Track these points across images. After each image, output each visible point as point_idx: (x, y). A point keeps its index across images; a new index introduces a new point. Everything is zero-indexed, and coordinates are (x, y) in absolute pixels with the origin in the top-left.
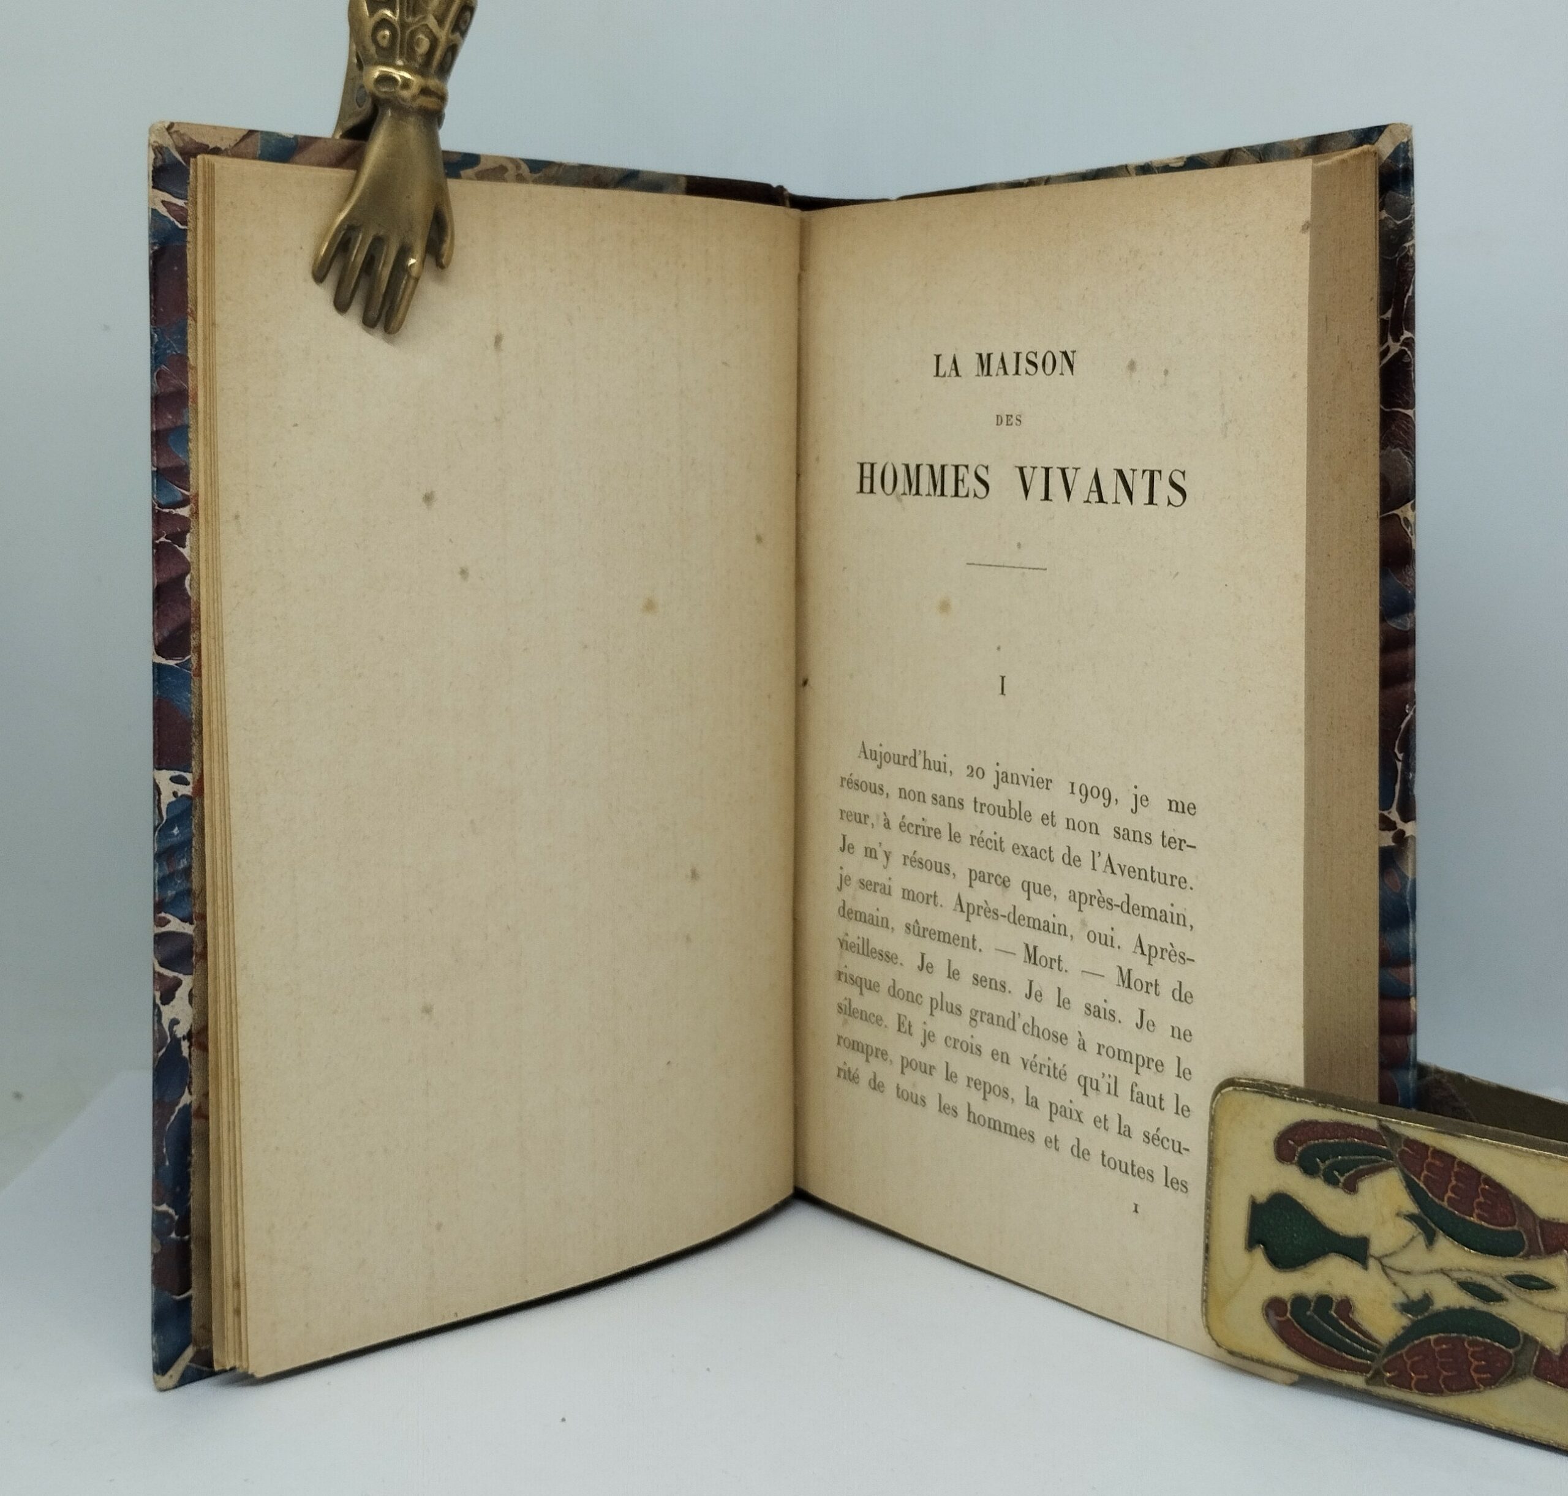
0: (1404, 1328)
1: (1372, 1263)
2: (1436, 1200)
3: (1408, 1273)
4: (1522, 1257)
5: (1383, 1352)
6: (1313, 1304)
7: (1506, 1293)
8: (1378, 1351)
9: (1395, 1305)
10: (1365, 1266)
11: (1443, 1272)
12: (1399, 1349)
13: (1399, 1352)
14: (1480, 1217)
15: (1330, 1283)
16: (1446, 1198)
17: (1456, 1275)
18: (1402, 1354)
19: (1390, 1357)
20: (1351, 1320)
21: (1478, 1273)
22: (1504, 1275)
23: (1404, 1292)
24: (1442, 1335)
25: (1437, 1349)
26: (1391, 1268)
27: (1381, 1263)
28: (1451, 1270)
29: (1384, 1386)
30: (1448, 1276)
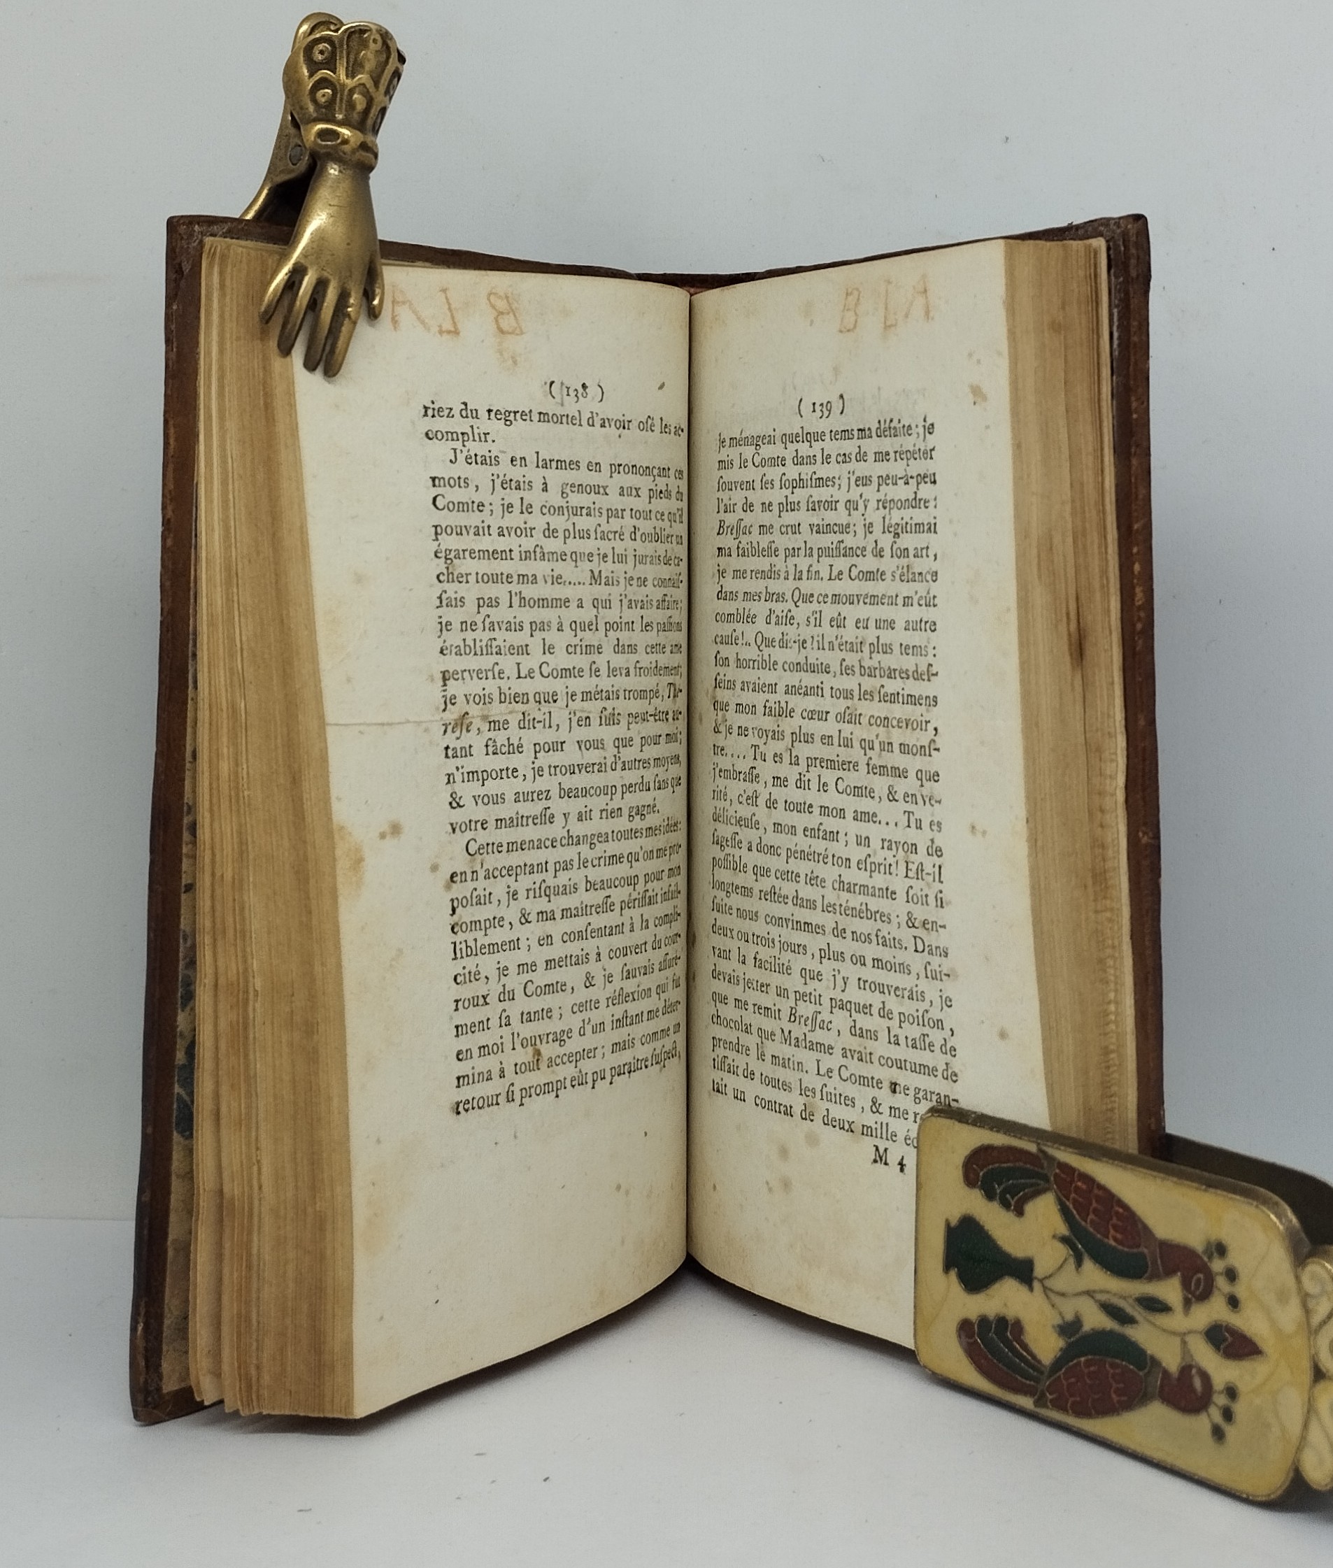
0: (1061, 1349)
1: (1036, 1284)
2: (1083, 1223)
3: (1063, 1295)
4: (1147, 1279)
5: (1046, 1374)
6: (993, 1326)
7: (1138, 1317)
8: (1042, 1373)
9: (1053, 1327)
10: (1031, 1289)
11: (1089, 1293)
12: (1057, 1372)
13: (1058, 1374)
14: (1115, 1239)
15: (1005, 1305)
16: (1089, 1220)
17: (1099, 1297)
18: (1059, 1377)
19: (1052, 1378)
20: (1022, 1341)
21: (1115, 1295)
22: (1133, 1297)
23: (1060, 1314)
24: (1090, 1357)
25: (1086, 1371)
26: (1051, 1290)
27: (1043, 1286)
28: (1094, 1291)
29: (1048, 1408)
30: (1093, 1297)
